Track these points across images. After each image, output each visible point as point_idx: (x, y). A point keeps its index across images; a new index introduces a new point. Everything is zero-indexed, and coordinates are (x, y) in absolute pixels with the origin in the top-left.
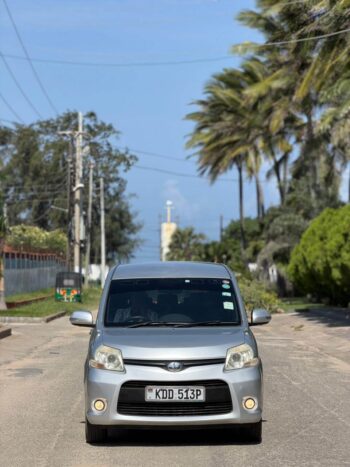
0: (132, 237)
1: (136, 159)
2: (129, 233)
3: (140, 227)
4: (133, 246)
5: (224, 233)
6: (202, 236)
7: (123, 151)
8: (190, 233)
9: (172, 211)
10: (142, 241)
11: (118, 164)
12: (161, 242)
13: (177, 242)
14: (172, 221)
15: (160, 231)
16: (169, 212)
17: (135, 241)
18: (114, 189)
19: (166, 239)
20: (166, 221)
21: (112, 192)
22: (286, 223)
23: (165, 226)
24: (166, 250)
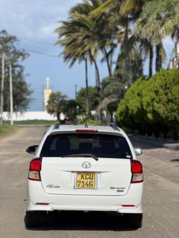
0: (28, 97)
1: (29, 55)
2: (26, 95)
3: (32, 92)
4: (28, 102)
5: (77, 95)
6: (65, 96)
7: (21, 51)
8: (59, 95)
9: (49, 83)
10: (33, 99)
11: (18, 57)
12: (43, 99)
13: (52, 100)
14: (49, 88)
15: (43, 94)
16: (48, 84)
17: (29, 99)
18: (18, 71)
19: (47, 98)
20: (46, 88)
21: (16, 73)
22: (114, 87)
23: (46, 91)
24: (46, 104)
